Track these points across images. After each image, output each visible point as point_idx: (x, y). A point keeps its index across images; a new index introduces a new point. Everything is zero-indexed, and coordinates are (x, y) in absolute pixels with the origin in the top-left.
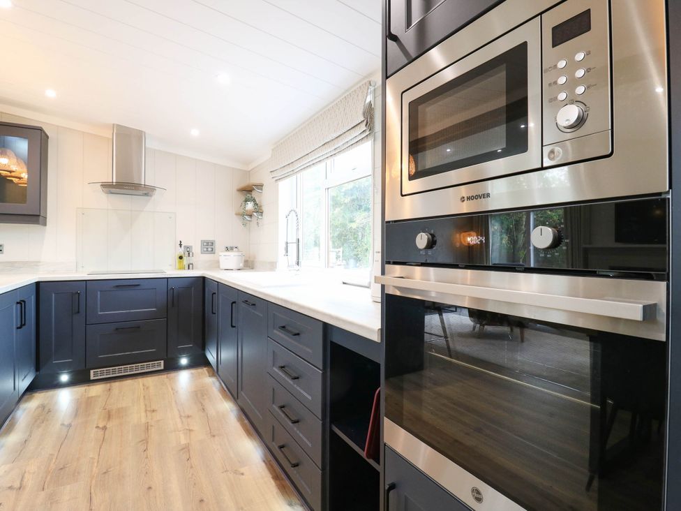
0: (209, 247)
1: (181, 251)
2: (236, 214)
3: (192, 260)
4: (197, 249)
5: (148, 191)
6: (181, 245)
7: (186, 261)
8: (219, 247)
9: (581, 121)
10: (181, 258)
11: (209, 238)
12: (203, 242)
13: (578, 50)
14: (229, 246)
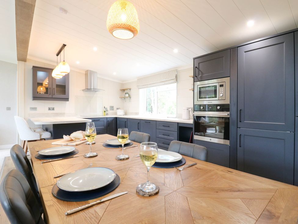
0: (112, 108)
1: (105, 110)
2: (120, 98)
3: (108, 112)
4: (109, 109)
5: (95, 90)
6: (105, 107)
7: (106, 113)
8: (115, 108)
9: (222, 96)
10: (105, 112)
11: (112, 105)
12: (110, 107)
13: (222, 88)
14: (118, 108)
